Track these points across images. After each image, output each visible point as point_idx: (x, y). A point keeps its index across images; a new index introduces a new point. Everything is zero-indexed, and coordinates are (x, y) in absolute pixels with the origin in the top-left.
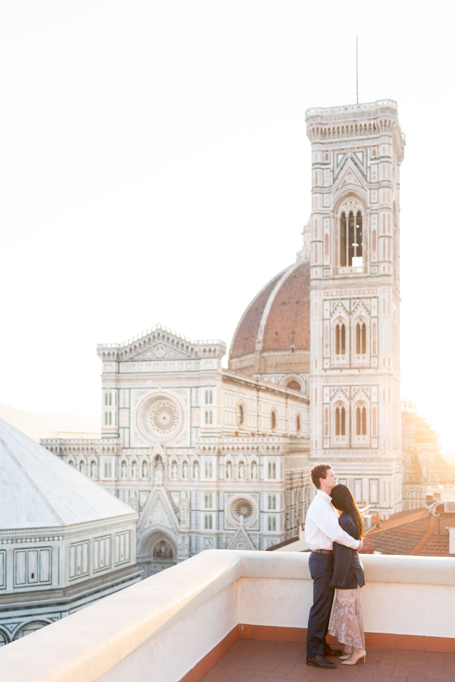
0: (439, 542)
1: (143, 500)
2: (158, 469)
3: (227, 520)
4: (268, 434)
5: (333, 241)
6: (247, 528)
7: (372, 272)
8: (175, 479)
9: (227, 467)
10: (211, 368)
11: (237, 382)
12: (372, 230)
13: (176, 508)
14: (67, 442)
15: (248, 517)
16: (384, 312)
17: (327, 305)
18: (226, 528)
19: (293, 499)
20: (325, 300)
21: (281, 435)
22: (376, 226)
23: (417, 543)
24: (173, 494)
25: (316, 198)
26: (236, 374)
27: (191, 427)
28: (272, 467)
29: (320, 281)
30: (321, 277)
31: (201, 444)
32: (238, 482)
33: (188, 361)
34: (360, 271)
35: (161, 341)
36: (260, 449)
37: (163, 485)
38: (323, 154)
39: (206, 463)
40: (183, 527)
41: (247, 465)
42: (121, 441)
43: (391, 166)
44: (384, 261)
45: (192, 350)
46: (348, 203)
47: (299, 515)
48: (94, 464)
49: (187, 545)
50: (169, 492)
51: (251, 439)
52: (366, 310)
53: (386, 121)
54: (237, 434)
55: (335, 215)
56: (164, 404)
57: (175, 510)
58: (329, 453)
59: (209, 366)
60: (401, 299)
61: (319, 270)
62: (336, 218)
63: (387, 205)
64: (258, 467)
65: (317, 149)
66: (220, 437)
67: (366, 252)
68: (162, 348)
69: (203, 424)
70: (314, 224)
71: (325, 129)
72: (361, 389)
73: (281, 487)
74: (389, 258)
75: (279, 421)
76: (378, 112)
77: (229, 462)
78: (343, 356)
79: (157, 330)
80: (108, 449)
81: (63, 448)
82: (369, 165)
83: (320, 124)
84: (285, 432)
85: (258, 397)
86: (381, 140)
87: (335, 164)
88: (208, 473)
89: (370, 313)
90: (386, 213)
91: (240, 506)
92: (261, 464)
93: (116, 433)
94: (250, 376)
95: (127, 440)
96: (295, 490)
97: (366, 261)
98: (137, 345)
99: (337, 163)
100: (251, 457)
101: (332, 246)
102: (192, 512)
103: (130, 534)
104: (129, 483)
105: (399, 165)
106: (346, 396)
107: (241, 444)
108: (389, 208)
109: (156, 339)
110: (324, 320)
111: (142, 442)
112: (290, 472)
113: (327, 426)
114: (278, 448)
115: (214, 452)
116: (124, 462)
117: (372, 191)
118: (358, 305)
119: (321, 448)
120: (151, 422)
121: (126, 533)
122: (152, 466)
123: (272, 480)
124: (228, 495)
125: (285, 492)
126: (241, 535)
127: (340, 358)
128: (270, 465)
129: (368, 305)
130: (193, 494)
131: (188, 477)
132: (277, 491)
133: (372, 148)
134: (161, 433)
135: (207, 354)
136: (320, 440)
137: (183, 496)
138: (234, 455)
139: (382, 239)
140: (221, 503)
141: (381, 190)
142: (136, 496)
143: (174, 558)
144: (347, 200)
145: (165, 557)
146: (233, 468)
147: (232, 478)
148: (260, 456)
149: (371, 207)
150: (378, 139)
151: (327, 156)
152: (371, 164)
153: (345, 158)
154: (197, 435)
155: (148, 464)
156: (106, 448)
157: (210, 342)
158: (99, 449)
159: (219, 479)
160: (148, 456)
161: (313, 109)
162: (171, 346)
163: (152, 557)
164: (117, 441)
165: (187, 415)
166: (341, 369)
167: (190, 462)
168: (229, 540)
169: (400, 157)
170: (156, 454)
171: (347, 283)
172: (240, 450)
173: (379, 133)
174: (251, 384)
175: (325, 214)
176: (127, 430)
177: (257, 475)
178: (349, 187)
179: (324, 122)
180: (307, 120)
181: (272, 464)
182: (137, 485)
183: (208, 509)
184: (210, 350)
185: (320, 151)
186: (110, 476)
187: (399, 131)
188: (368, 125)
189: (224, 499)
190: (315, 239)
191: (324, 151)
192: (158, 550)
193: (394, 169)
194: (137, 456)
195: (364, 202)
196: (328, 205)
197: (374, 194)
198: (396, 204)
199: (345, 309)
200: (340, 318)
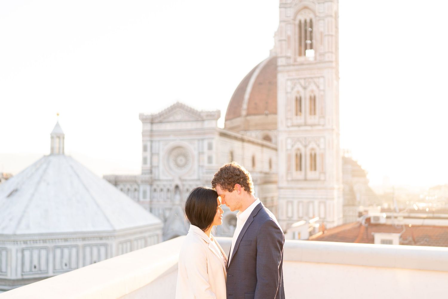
1: (167, 214)
2: (177, 194)
5: (293, 40)
7: (320, 59)
10: (212, 127)
11: (229, 136)
12: (320, 31)
16: (329, 86)
17: (289, 83)
20: (288, 80)
21: (259, 171)
22: (323, 28)
25: (282, 11)
26: (229, 131)
27: (199, 166)
29: (285, 67)
30: (285, 64)
31: (205, 177)
33: (196, 122)
34: (312, 59)
35: (179, 110)
37: (180, 205)
42: (153, 175)
44: (329, 52)
45: (199, 115)
46: (303, 13)
52: (316, 85)
55: (294, 22)
56: (181, 151)
58: (292, 184)
59: (210, 126)
60: (340, 78)
61: (283, 59)
62: (295, 24)
63: (330, 13)
67: (316, 46)
68: (180, 115)
69: (206, 164)
70: (280, 29)
72: (313, 140)
74: (332, 49)
75: (258, 163)
78: (300, 117)
79: (177, 103)
81: (117, 180)
84: (261, 170)
85: (243, 146)
89: (318, 87)
90: (330, 19)
91: (230, 219)
93: (150, 171)
94: (238, 132)
95: (157, 175)
97: (316, 52)
98: (164, 113)
101: (292, 43)
103: (157, 236)
104: (159, 203)
106: (302, 144)
108: (331, 16)
109: (177, 108)
111: (167, 176)
112: (264, 197)
113: (289, 165)
114: (256, 180)
117: (320, 4)
118: (311, 82)
119: (286, 180)
120: (172, 162)
121: (155, 236)
122: (173, 193)
127: (298, 118)
129: (317, 82)
134: (179, 170)
135: (209, 117)
136: (285, 175)
139: (327, 37)
141: (326, 4)
142: (163, 212)
144: (303, 11)
149: (320, 15)
154: (202, 171)
155: (171, 191)
156: (144, 180)
157: (211, 110)
158: (139, 181)
160: (170, 185)
162: (185, 113)
164: (151, 175)
165: (196, 159)
166: (299, 126)
170: (176, 184)
171: (303, 68)
174: (238, 137)
175: (288, 21)
176: (157, 168)
178: (304, 3)
182: (164, 205)
184: (211, 115)
186: (146, 198)
190: (281, 39)
194: (163, 185)
195: (314, 12)
196: (289, 16)
197: (321, 6)
198: (337, 14)
199: (301, 85)
200: (298, 92)
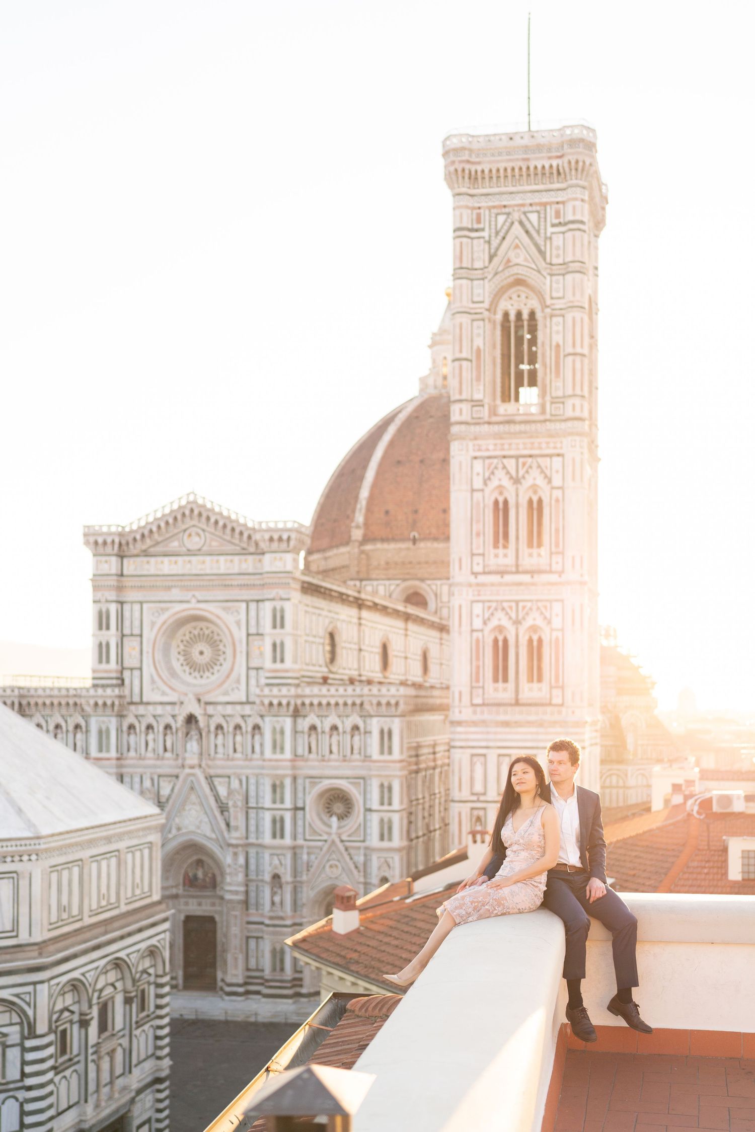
0: (708, 861)
1: (165, 791)
2: (191, 739)
3: (310, 825)
4: (376, 680)
5: (488, 360)
6: (344, 838)
7: (553, 413)
8: (220, 756)
9: (309, 736)
10: (282, 569)
11: (325, 593)
12: (554, 344)
13: (222, 803)
14: (32, 692)
15: (345, 818)
16: (574, 479)
17: (478, 466)
18: (308, 837)
19: (420, 788)
20: (476, 458)
21: (397, 682)
22: (561, 336)
23: (673, 863)
24: (217, 781)
25: (461, 286)
26: (323, 580)
27: (248, 668)
28: (386, 736)
29: (468, 426)
30: (469, 419)
31: (265, 696)
32: (329, 760)
33: (243, 557)
34: (534, 410)
35: (195, 522)
36: (367, 706)
37: (200, 766)
38: (472, 214)
39: (274, 730)
40: (235, 837)
41: (344, 732)
42: (127, 692)
43: (586, 236)
44: (575, 395)
45: (249, 537)
46: (514, 297)
47: (430, 815)
48: (79, 730)
49: (241, 866)
50: (210, 779)
51: (350, 689)
52: (543, 475)
53: (577, 162)
54: (325, 680)
55: (492, 316)
56: (201, 629)
57: (220, 807)
58: (482, 713)
59: (278, 566)
60: (600, 459)
61: (465, 407)
62: (494, 322)
63: (578, 301)
64: (362, 736)
65: (461, 203)
66: (298, 686)
67: (544, 380)
68: (198, 535)
69: (268, 664)
70: (458, 330)
71: (476, 172)
72: (534, 608)
73: (402, 769)
74: (582, 390)
75: (395, 659)
76: (565, 146)
77: (313, 728)
78: (505, 551)
79: (188, 503)
80: (105, 704)
81: (24, 702)
82: (548, 235)
83: (468, 162)
84: (403, 678)
85: (360, 618)
86: (570, 193)
87: (493, 231)
88: (277, 746)
89: (550, 481)
90: (578, 314)
91: (331, 800)
92: (368, 730)
93: (117, 678)
94: (344, 583)
95: (136, 690)
96: (423, 773)
97: (543, 394)
98: (155, 529)
99: (496, 228)
100: (350, 719)
101: (487, 368)
102: (250, 811)
103: (150, 849)
104: (141, 762)
105: (596, 236)
106: (510, 618)
107: (333, 696)
108: (582, 307)
109: (187, 519)
110: (473, 490)
111: (164, 694)
112: (415, 745)
113: (478, 667)
114: (397, 704)
115: (288, 711)
116: (131, 727)
117: (554, 278)
118: (531, 467)
119: (469, 704)
120: (178, 660)
121: (145, 848)
122: (180, 734)
123: (386, 757)
124: (311, 783)
125: (406, 778)
126: (333, 848)
127: (501, 555)
128: (382, 732)
129: (546, 468)
130: (252, 781)
131: (242, 753)
132: (395, 776)
133: (554, 207)
134: (195, 677)
135: (275, 545)
136: (466, 691)
137: (235, 784)
138: (322, 716)
139: (570, 358)
140: (300, 795)
141: (569, 277)
142: (153, 784)
143: (218, 888)
144: (512, 292)
145: (204, 887)
146: (320, 737)
147: (317, 753)
148: (366, 716)
149: (553, 304)
150: (565, 192)
151: (479, 216)
152: (552, 233)
153: (509, 220)
154: (257, 681)
155: (174, 730)
156: (100, 702)
157: (280, 526)
158: (89, 705)
159: (296, 756)
160: (174, 716)
161: (455, 136)
162: (213, 530)
163: (181, 887)
164: (120, 691)
165: (242, 648)
166: (502, 573)
167: (246, 727)
168: (313, 857)
169: (599, 224)
170: (188, 713)
171: (512, 431)
172: (333, 707)
173: (566, 181)
174: (348, 596)
175: (476, 314)
176: (136, 673)
177: (360, 749)
178: (515, 270)
179: (474, 159)
180: (446, 154)
181: (386, 730)
182: (155, 766)
183: (278, 806)
184: (280, 539)
185: (467, 207)
186: (108, 751)
187: (598, 179)
188: (547, 166)
189: (304, 789)
190: (458, 355)
191: (473, 208)
192: (191, 874)
193: (589, 242)
194: (154, 716)
195: (540, 295)
196: (481, 299)
197: (558, 282)
198: (592, 301)
199: (508, 473)
200: (500, 489)
